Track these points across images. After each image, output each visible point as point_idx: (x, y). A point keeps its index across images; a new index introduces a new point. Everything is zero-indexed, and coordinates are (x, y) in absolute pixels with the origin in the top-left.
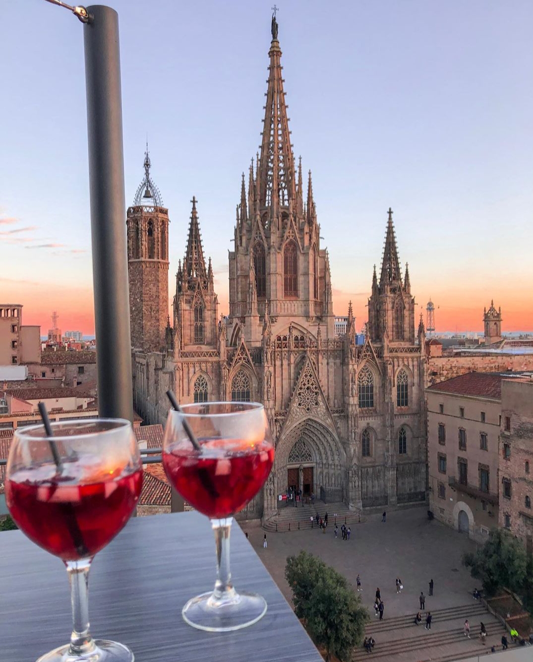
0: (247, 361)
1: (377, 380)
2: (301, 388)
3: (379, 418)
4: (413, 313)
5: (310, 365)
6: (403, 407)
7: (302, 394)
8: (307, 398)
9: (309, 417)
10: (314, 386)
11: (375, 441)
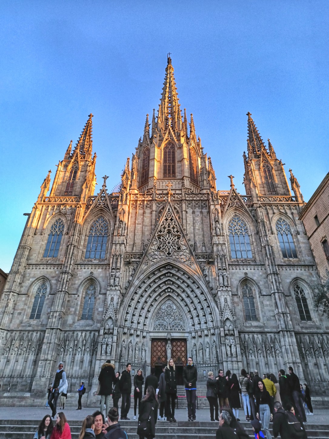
0: (106, 205)
1: (252, 228)
2: (160, 231)
3: (260, 269)
4: (283, 172)
5: (171, 210)
6: (291, 259)
7: (162, 238)
8: (167, 242)
9: (168, 261)
10: (175, 230)
11: (260, 297)
